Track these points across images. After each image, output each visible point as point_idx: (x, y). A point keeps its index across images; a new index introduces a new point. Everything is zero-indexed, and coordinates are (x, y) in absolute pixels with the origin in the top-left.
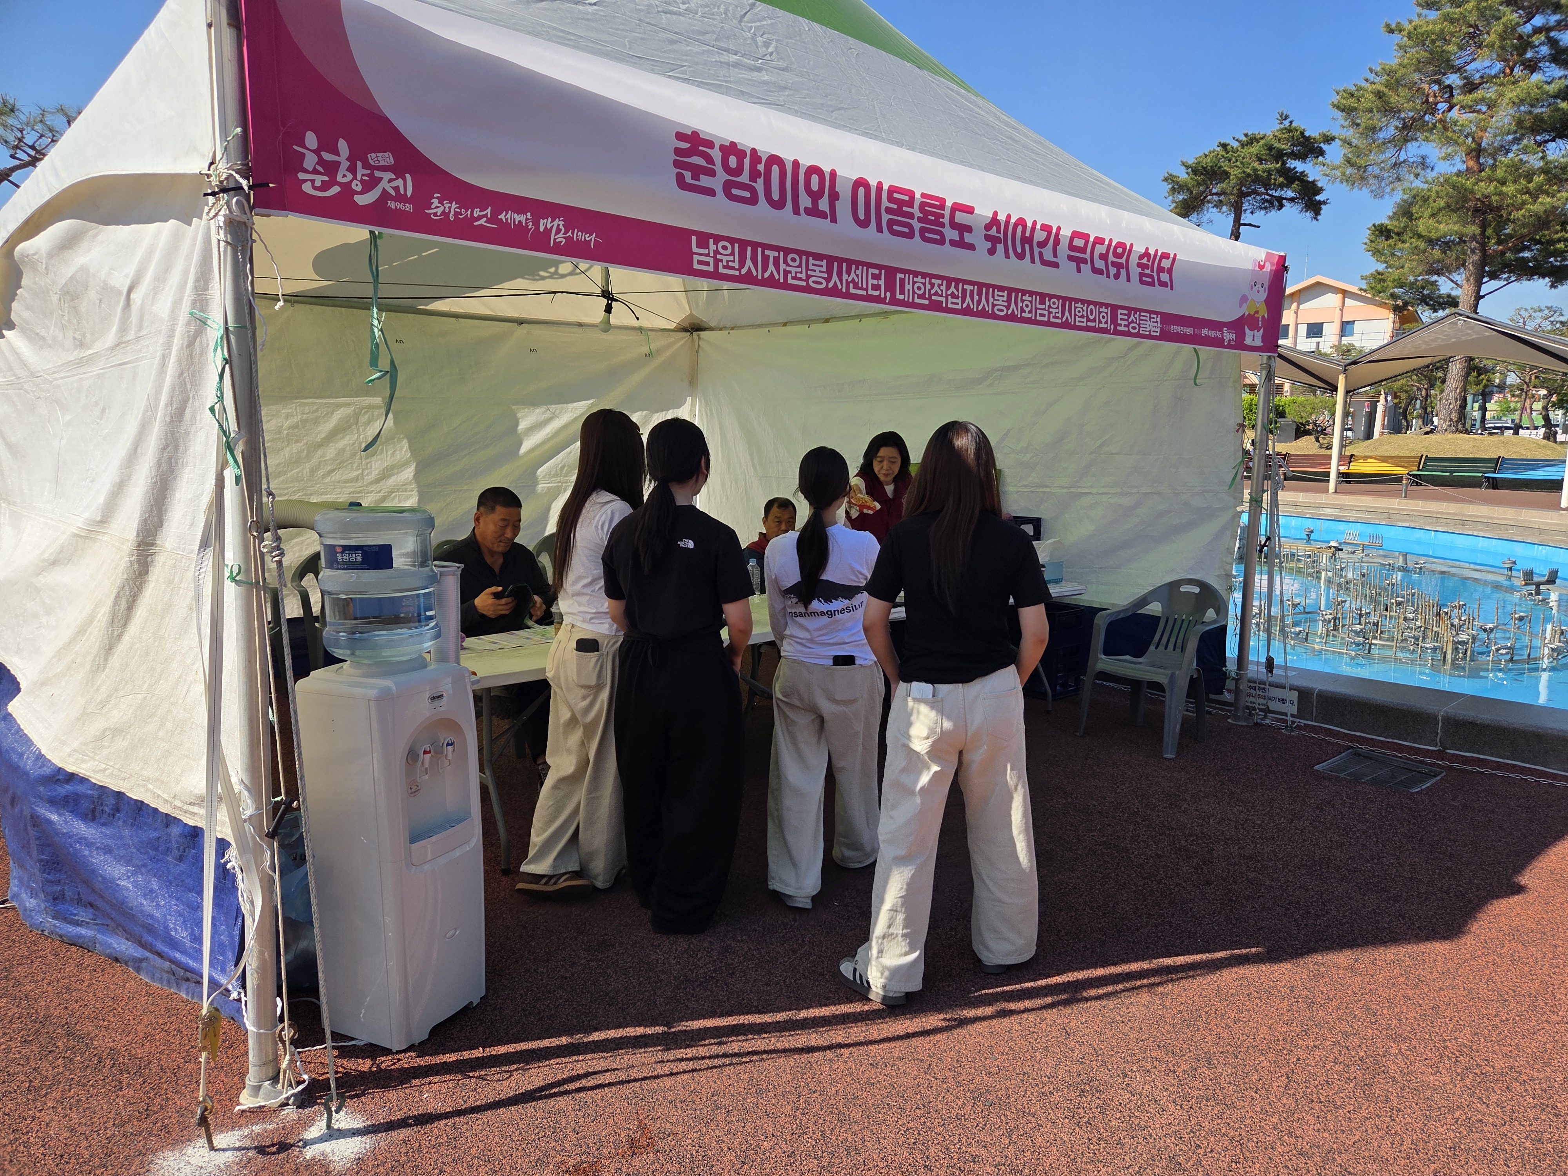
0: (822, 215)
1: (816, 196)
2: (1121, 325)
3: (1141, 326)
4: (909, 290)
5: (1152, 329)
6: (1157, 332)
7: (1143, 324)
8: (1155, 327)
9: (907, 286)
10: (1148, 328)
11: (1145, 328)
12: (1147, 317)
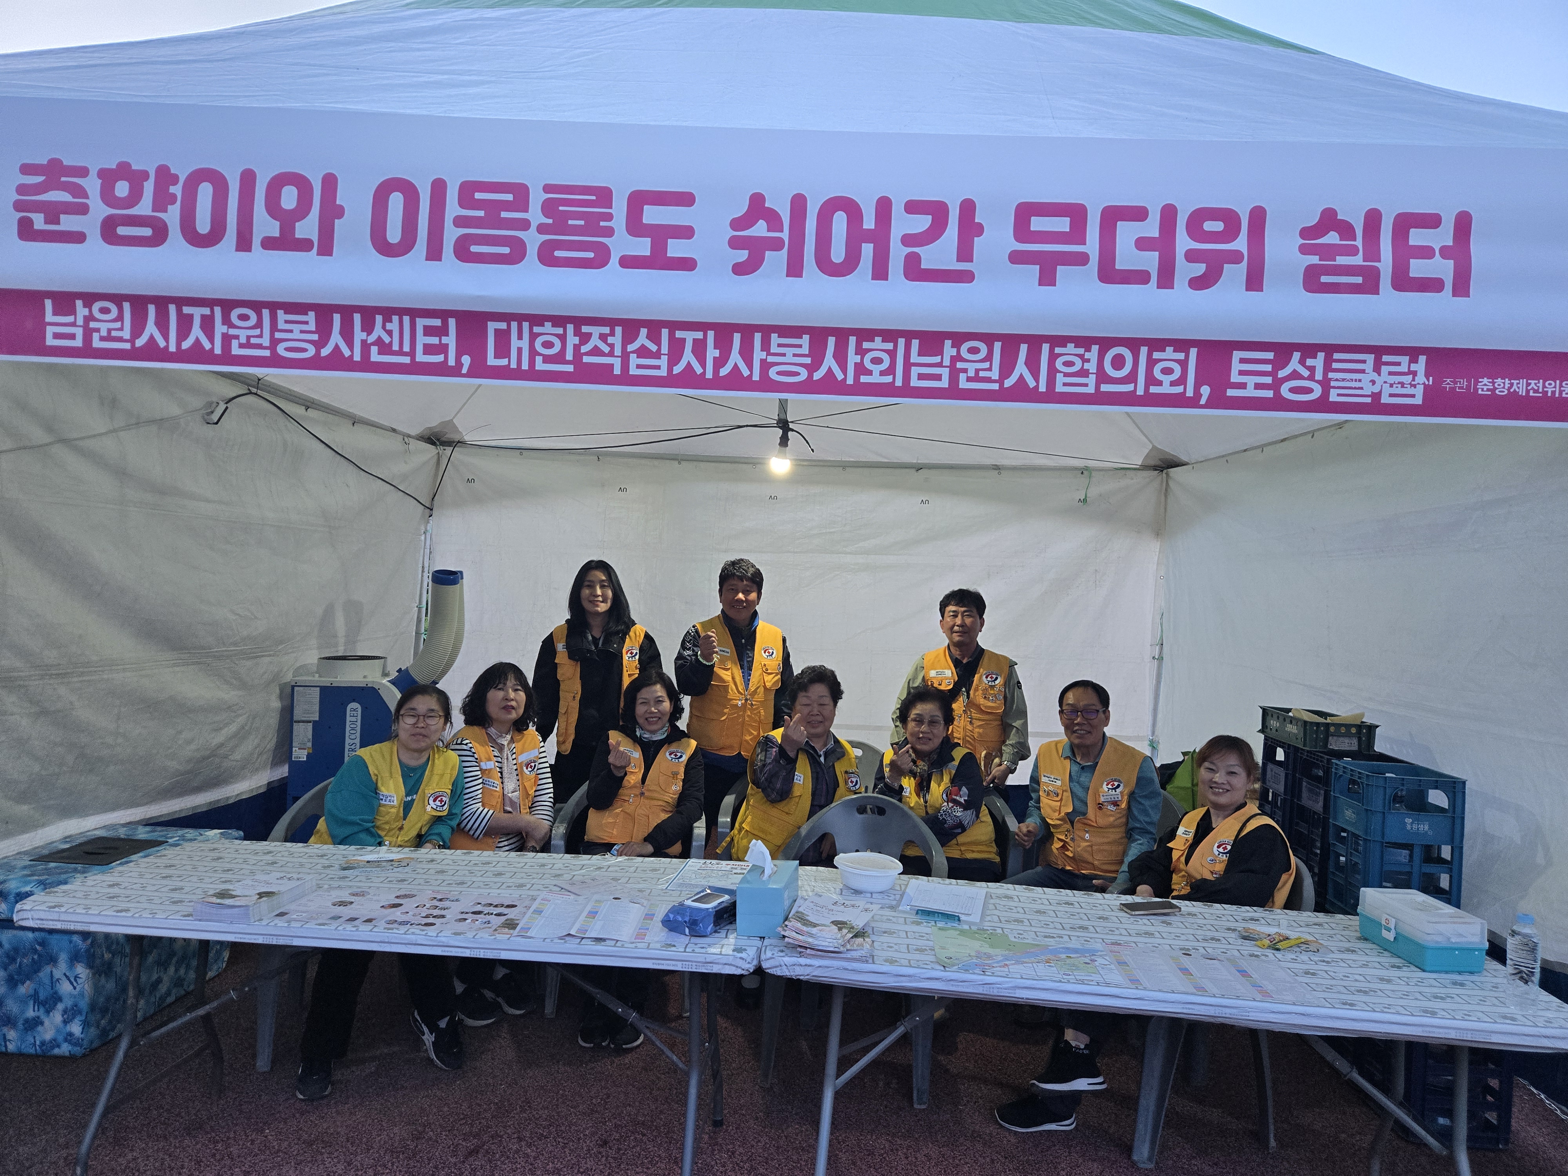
0: (304, 245)
1: (288, 220)
2: (1243, 386)
3: (1333, 384)
4: (520, 350)
5: (1386, 390)
6: (1413, 396)
7: (1343, 380)
8: (1402, 385)
9: (515, 343)
10: (1369, 389)
11: (1355, 388)
12: (1364, 362)
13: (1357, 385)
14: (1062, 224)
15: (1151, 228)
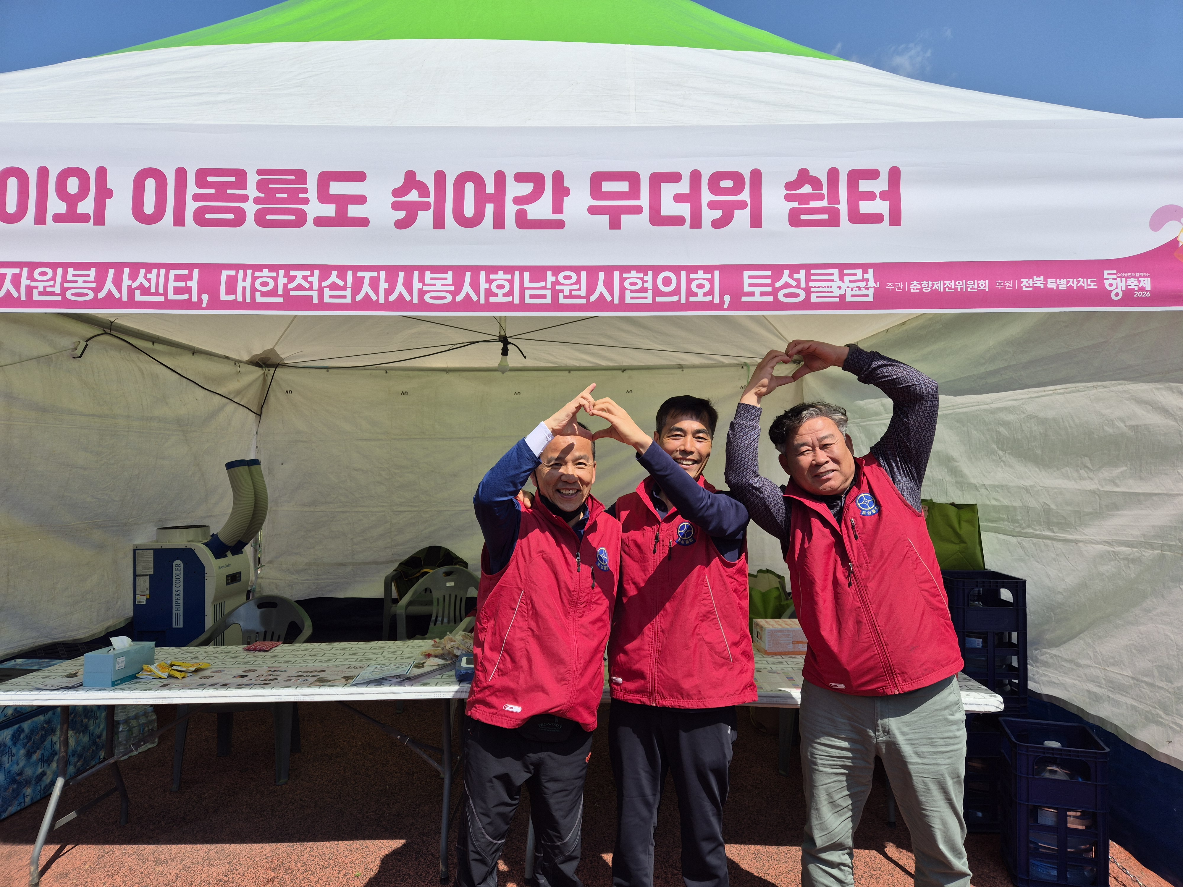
0: (84, 218)
1: (72, 201)
2: (752, 294)
3: (813, 290)
4: (244, 289)
5: (849, 293)
6: (867, 296)
7: (819, 287)
8: (859, 288)
9: (240, 284)
10: (837, 292)
11: (828, 292)
12: (832, 274)
13: (829, 290)
14: (623, 186)
15: (684, 187)
